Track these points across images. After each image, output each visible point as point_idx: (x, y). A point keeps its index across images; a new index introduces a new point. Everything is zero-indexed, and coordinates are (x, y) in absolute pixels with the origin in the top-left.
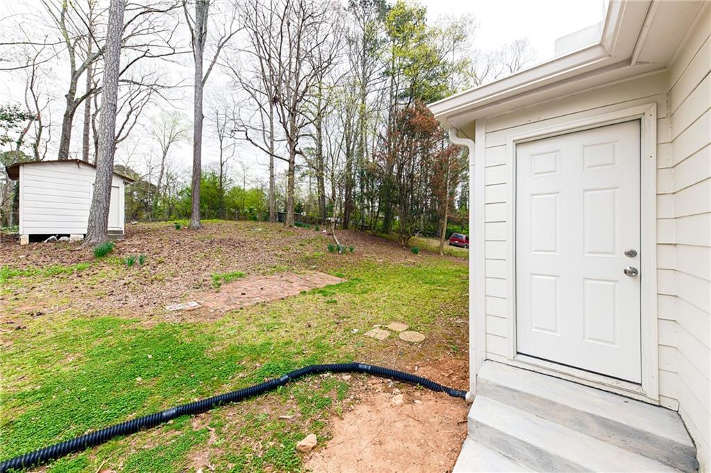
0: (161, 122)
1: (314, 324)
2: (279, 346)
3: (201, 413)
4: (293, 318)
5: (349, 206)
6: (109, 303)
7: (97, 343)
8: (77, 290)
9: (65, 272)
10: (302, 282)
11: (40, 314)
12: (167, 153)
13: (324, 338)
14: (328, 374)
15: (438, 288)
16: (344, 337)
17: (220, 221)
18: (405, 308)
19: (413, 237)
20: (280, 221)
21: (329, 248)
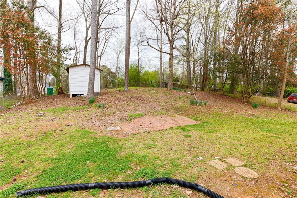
0: (117, 44)
1: (174, 149)
2: (152, 159)
3: (105, 189)
4: (163, 143)
5: (205, 77)
6: (90, 123)
7: (80, 141)
8: (81, 117)
9: (79, 109)
10: (172, 122)
11: (68, 125)
12: (119, 58)
13: (178, 159)
14: (176, 186)
15: (275, 135)
16: (192, 161)
17: (137, 88)
18: (242, 148)
19: (254, 96)
20: (166, 87)
21: (191, 102)
